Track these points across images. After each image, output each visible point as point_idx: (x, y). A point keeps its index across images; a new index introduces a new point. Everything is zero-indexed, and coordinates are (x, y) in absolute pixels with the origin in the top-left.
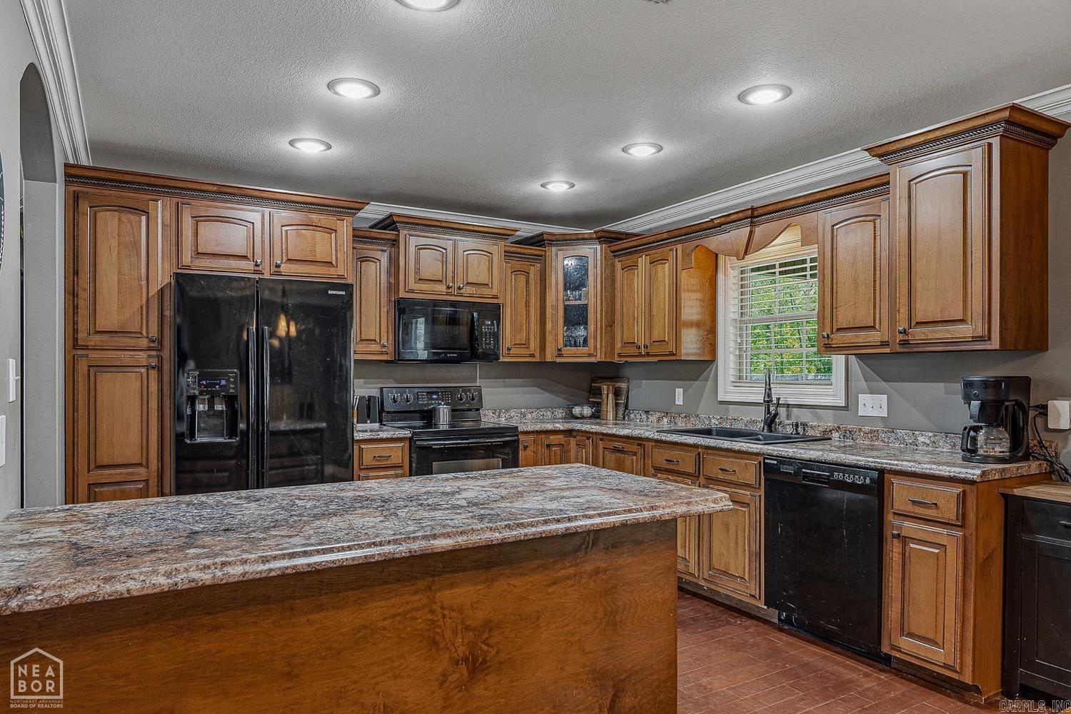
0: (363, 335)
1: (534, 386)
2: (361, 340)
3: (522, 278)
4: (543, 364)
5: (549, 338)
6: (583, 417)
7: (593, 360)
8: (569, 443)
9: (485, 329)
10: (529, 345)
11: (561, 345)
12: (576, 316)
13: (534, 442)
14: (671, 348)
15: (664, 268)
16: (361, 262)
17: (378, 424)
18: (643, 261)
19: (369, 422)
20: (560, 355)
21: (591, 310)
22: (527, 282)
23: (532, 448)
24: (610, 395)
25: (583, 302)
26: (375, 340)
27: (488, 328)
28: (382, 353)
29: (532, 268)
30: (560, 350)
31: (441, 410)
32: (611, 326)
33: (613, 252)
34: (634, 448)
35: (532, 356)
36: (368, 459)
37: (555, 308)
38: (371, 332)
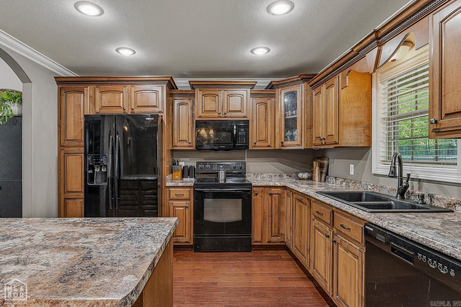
0: (180, 138)
1: (277, 162)
2: (180, 141)
3: (263, 107)
4: (275, 150)
5: (277, 136)
6: (303, 179)
7: (300, 148)
8: (283, 193)
9: (240, 133)
10: (267, 140)
11: (283, 140)
12: (290, 125)
13: (262, 192)
14: (336, 139)
15: (332, 90)
16: (179, 105)
17: (194, 179)
18: (323, 88)
19: (189, 177)
20: (283, 146)
21: (299, 120)
22: (266, 108)
23: (260, 194)
24: (317, 168)
25: (295, 116)
26: (186, 141)
27: (242, 133)
28: (189, 146)
29: (269, 101)
30: (282, 143)
31: (221, 173)
32: (311, 128)
33: (311, 86)
34: (305, 201)
35: (269, 146)
36: (173, 195)
37: (280, 120)
38: (184, 136)
